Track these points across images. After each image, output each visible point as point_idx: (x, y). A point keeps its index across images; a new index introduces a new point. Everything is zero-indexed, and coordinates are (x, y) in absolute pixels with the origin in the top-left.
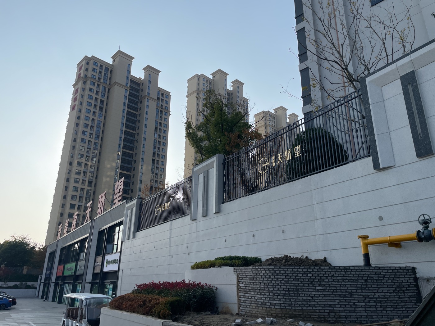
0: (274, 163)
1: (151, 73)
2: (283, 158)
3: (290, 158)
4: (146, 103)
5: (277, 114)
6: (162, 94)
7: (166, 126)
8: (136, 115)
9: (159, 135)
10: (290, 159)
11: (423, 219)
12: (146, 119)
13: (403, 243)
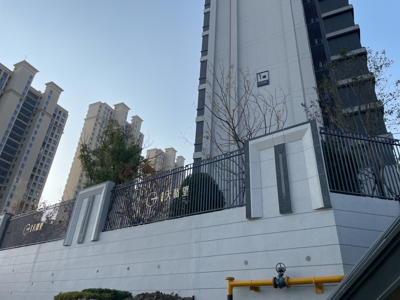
0: (162, 199)
1: (53, 90)
2: (172, 195)
3: (177, 196)
4: (40, 117)
5: (167, 153)
6: (60, 112)
7: (56, 143)
8: (26, 126)
9: (46, 151)
10: (177, 198)
11: (280, 267)
12: (36, 132)
13: (261, 288)
